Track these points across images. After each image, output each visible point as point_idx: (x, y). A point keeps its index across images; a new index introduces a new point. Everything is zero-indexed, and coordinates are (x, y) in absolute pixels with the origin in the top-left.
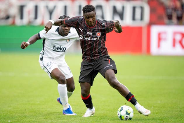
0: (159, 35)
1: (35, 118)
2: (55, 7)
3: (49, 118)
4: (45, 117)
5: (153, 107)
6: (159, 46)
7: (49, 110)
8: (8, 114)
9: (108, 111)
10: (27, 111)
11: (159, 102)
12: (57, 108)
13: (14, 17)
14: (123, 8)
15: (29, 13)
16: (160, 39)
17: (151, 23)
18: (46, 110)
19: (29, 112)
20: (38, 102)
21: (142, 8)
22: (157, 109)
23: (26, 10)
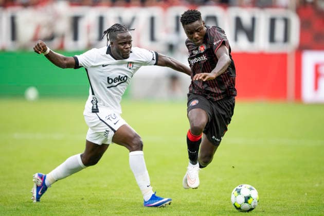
0: (317, 67)
1: (99, 213)
2: (133, 19)
3: (123, 213)
4: (117, 212)
5: (306, 194)
6: (316, 87)
7: (124, 199)
8: (52, 206)
9: (228, 202)
10: (85, 200)
11: (317, 185)
12: (137, 196)
13: (63, 37)
14: (253, 20)
15: (89, 29)
16: (317, 75)
17: (302, 48)
18: (118, 200)
19: (89, 203)
20: (105, 186)
21: (286, 21)
22: (313, 198)
23: (82, 25)
